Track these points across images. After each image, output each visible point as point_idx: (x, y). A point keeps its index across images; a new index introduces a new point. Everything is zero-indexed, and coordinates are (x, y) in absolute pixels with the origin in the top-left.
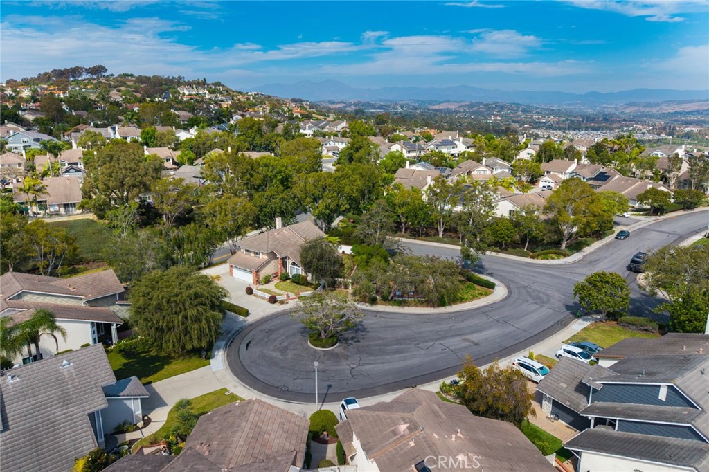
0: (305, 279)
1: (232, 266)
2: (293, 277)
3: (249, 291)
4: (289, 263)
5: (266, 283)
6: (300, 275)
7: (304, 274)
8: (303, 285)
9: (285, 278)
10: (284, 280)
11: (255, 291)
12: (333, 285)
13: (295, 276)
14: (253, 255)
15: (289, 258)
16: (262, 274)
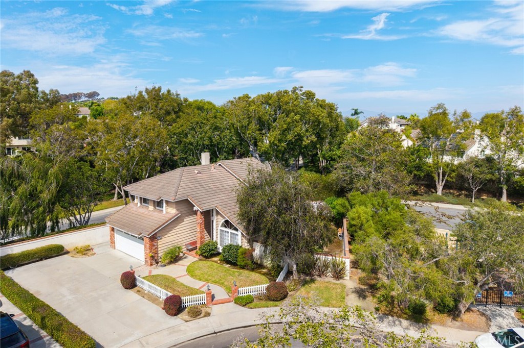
0: (249, 254)
1: (113, 229)
2: (224, 250)
3: (129, 281)
4: (217, 222)
5: (171, 263)
6: (238, 247)
7: (246, 246)
8: (243, 267)
9: (209, 253)
10: (206, 257)
11: (141, 283)
12: (308, 271)
13: (229, 248)
14: (151, 208)
15: (218, 213)
16: (165, 244)
